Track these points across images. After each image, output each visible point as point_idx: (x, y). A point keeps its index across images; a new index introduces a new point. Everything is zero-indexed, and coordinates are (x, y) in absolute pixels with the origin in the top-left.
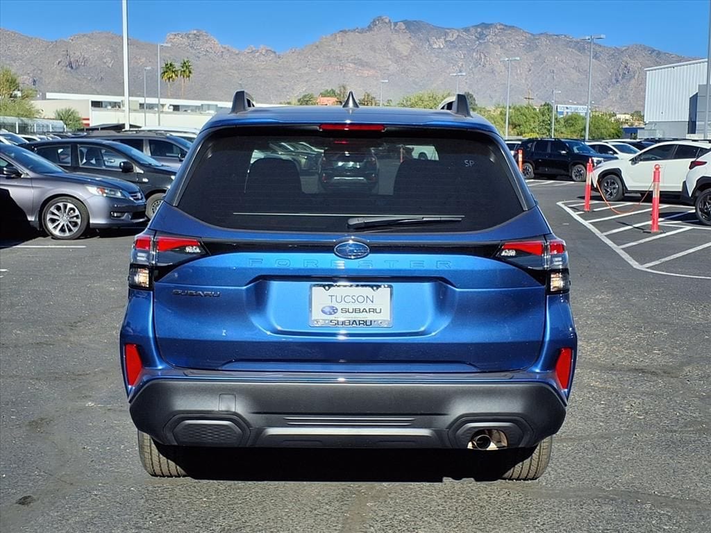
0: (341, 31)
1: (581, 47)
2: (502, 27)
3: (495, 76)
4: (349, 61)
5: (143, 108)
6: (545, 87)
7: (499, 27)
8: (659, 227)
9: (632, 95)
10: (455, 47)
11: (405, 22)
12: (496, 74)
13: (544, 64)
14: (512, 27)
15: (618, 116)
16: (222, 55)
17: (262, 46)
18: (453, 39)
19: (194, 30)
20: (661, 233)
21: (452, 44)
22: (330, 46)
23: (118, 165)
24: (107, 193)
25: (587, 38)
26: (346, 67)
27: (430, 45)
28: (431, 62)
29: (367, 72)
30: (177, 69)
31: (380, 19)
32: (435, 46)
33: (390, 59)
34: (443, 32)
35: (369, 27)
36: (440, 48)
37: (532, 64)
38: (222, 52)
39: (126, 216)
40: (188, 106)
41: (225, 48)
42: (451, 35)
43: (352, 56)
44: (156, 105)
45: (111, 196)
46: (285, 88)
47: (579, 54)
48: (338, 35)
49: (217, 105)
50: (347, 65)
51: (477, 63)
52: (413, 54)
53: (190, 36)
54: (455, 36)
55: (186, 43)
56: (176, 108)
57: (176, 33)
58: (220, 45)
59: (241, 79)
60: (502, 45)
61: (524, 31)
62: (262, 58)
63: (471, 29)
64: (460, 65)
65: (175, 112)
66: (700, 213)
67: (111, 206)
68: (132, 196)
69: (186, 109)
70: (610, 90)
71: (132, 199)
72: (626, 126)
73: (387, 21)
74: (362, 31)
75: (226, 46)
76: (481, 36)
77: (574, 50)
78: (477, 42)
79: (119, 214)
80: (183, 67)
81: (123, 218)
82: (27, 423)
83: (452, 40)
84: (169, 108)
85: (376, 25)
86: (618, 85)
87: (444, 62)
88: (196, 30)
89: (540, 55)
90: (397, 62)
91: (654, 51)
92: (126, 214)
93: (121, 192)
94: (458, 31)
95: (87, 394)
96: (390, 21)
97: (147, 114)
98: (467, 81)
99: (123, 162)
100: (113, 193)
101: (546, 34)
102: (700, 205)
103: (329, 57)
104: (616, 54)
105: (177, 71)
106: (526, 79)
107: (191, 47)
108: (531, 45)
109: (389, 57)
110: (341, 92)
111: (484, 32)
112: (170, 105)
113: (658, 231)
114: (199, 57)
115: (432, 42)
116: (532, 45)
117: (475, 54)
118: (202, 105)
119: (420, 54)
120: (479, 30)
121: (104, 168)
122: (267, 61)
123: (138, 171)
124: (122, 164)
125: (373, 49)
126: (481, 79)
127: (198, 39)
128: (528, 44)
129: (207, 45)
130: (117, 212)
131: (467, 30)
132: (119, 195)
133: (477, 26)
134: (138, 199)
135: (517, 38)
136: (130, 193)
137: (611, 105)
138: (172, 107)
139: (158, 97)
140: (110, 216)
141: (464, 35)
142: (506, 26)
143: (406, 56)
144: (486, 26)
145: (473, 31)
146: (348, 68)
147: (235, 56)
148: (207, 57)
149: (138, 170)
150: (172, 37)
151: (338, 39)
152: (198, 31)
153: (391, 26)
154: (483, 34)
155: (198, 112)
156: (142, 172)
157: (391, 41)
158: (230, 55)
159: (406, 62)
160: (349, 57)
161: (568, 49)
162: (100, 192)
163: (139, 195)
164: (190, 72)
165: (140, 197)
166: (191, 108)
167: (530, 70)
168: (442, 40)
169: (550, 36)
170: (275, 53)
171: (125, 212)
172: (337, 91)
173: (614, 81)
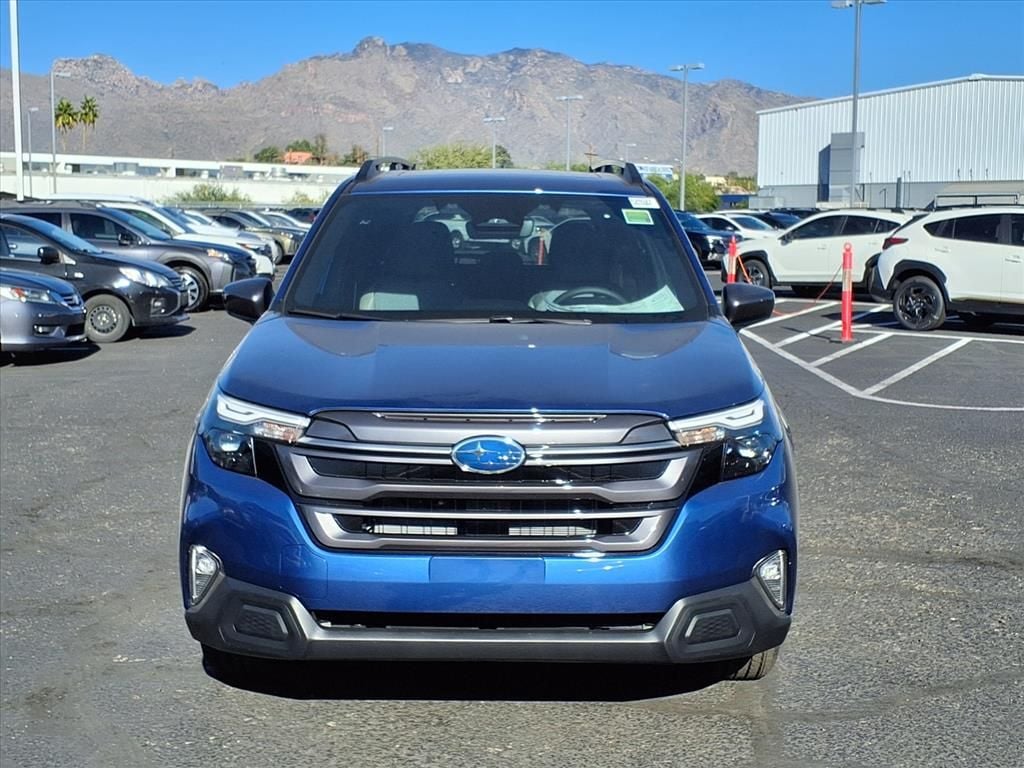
0: (316, 57)
1: (653, 83)
2: (544, 54)
3: (537, 124)
4: (327, 98)
5: (28, 169)
6: (605, 139)
7: (539, 54)
8: (852, 335)
9: (724, 150)
10: (479, 82)
11: (406, 45)
12: (538, 121)
13: (604, 107)
14: (557, 55)
15: (708, 179)
16: (137, 92)
17: (197, 79)
18: (476, 70)
19: (94, 55)
20: (856, 343)
21: (474, 78)
22: (297, 78)
23: (36, 253)
24: (27, 297)
25: (679, 68)
26: (323, 109)
27: (443, 78)
28: (446, 103)
29: (353, 116)
30: (75, 110)
31: (369, 40)
32: (450, 80)
33: (385, 98)
34: (460, 60)
35: (355, 50)
36: (456, 83)
37: (587, 107)
38: (137, 87)
39: (58, 333)
40: (93, 166)
41: (141, 81)
42: (472, 64)
43: (330, 93)
44: (46, 165)
45: (34, 300)
46: (233, 139)
47: (651, 92)
48: (309, 63)
49: (137, 164)
50: (325, 106)
51: (511, 103)
52: (419, 90)
53: (89, 63)
54: (478, 65)
55: (82, 74)
56: (76, 168)
57: (68, 59)
58: (133, 77)
59: (167, 126)
60: (545, 79)
61: (574, 61)
62: (197, 95)
63: (500, 57)
64: (487, 107)
65: (75, 174)
66: (900, 312)
67: (34, 316)
68: (66, 300)
69: (90, 169)
70: (694, 143)
71: (65, 304)
72: (719, 193)
73: (380, 43)
74: (344, 58)
75: (143, 77)
76: (514, 67)
77: (644, 88)
78: (509, 76)
79: (46, 329)
80: (84, 108)
81: (52, 335)
82: (22, 699)
83: (473, 71)
84: (65, 168)
85: (364, 49)
86: (705, 136)
87: (464, 104)
88: (97, 54)
89: (598, 94)
90: (396, 102)
91: (752, 88)
92: (58, 328)
93: (49, 295)
94: (482, 58)
95: (109, 639)
96: (384, 44)
97: (34, 178)
98: (498, 130)
99: (43, 248)
100: (36, 296)
101: (604, 65)
102: (900, 302)
103: (296, 95)
104: (701, 94)
105: (75, 114)
106: (579, 128)
107: (90, 80)
108: (584, 81)
109: (385, 95)
110: (318, 146)
111: (519, 61)
112: (67, 164)
113: (851, 340)
114: (102, 95)
115: (445, 74)
116: (586, 79)
117: (506, 92)
118: (115, 164)
119: (430, 91)
120: (512, 58)
121: (12, 257)
122: (205, 101)
123: (67, 262)
124: (42, 251)
125: (361, 83)
126: (517, 127)
127: (101, 68)
128: (580, 78)
129: (114, 77)
130: (42, 326)
131: (494, 58)
132: (45, 298)
133: (509, 52)
134: (74, 305)
135: (565, 69)
136: (63, 295)
137: (696, 165)
138: (70, 167)
139: (52, 153)
140: (34, 332)
141: (490, 64)
142: (549, 53)
143: (410, 94)
144: (522, 52)
145: (503, 58)
146: (325, 111)
147: (156, 93)
148: (114, 95)
149: (66, 259)
150: (61, 64)
151: (310, 68)
152: (101, 56)
153: (386, 51)
154: (517, 64)
155: (109, 173)
156: (74, 263)
157: (387, 73)
158: (149, 92)
159: (408, 103)
160: (327, 94)
161: (637, 85)
162: (17, 295)
163: (76, 299)
164: (95, 116)
165: (77, 302)
166: (98, 168)
167: (584, 115)
168: (459, 71)
169: (611, 66)
170: (216, 88)
171: (57, 325)
172: (313, 143)
173: (699, 131)
